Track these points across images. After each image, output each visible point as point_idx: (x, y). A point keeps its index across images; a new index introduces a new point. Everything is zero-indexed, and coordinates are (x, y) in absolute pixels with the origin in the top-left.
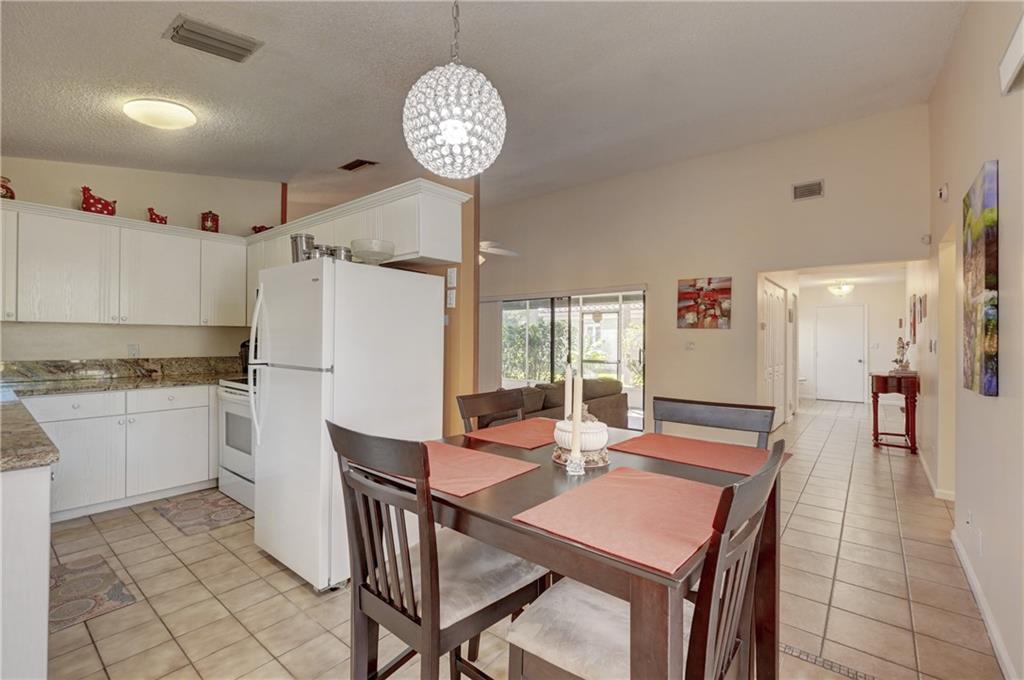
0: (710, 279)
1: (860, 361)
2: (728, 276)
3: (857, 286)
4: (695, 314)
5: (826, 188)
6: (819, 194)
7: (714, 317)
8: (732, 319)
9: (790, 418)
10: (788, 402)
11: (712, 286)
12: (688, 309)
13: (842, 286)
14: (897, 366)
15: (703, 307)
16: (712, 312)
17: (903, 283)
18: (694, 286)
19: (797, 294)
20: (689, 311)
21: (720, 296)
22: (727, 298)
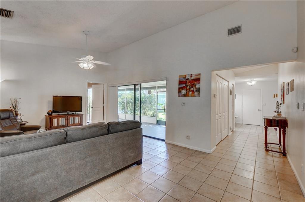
0: (191, 75)
1: (259, 110)
2: (199, 73)
3: (258, 82)
4: (185, 90)
5: (243, 29)
6: (240, 31)
7: (193, 91)
8: (200, 92)
9: (230, 133)
10: (230, 127)
11: (192, 78)
12: (182, 88)
13: (252, 82)
14: (276, 114)
15: (188, 87)
16: (192, 89)
17: (276, 81)
18: (185, 78)
19: (234, 84)
20: (183, 89)
21: (195, 82)
22: (198, 83)
